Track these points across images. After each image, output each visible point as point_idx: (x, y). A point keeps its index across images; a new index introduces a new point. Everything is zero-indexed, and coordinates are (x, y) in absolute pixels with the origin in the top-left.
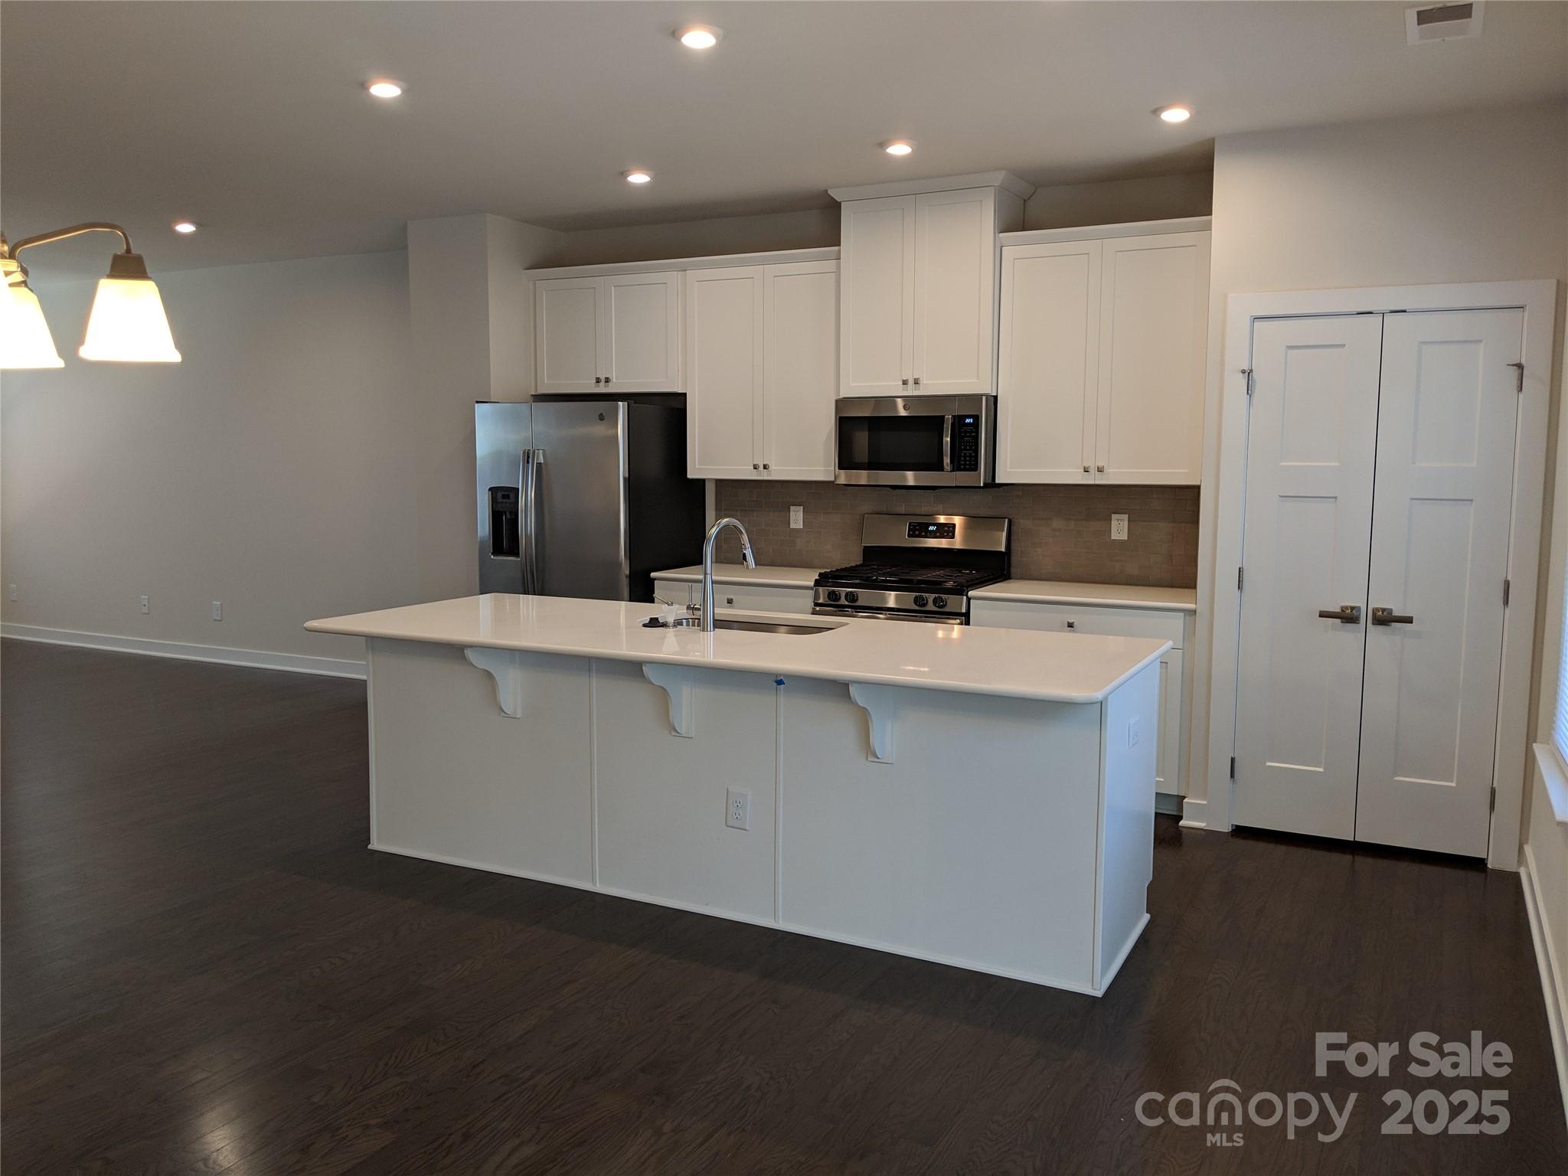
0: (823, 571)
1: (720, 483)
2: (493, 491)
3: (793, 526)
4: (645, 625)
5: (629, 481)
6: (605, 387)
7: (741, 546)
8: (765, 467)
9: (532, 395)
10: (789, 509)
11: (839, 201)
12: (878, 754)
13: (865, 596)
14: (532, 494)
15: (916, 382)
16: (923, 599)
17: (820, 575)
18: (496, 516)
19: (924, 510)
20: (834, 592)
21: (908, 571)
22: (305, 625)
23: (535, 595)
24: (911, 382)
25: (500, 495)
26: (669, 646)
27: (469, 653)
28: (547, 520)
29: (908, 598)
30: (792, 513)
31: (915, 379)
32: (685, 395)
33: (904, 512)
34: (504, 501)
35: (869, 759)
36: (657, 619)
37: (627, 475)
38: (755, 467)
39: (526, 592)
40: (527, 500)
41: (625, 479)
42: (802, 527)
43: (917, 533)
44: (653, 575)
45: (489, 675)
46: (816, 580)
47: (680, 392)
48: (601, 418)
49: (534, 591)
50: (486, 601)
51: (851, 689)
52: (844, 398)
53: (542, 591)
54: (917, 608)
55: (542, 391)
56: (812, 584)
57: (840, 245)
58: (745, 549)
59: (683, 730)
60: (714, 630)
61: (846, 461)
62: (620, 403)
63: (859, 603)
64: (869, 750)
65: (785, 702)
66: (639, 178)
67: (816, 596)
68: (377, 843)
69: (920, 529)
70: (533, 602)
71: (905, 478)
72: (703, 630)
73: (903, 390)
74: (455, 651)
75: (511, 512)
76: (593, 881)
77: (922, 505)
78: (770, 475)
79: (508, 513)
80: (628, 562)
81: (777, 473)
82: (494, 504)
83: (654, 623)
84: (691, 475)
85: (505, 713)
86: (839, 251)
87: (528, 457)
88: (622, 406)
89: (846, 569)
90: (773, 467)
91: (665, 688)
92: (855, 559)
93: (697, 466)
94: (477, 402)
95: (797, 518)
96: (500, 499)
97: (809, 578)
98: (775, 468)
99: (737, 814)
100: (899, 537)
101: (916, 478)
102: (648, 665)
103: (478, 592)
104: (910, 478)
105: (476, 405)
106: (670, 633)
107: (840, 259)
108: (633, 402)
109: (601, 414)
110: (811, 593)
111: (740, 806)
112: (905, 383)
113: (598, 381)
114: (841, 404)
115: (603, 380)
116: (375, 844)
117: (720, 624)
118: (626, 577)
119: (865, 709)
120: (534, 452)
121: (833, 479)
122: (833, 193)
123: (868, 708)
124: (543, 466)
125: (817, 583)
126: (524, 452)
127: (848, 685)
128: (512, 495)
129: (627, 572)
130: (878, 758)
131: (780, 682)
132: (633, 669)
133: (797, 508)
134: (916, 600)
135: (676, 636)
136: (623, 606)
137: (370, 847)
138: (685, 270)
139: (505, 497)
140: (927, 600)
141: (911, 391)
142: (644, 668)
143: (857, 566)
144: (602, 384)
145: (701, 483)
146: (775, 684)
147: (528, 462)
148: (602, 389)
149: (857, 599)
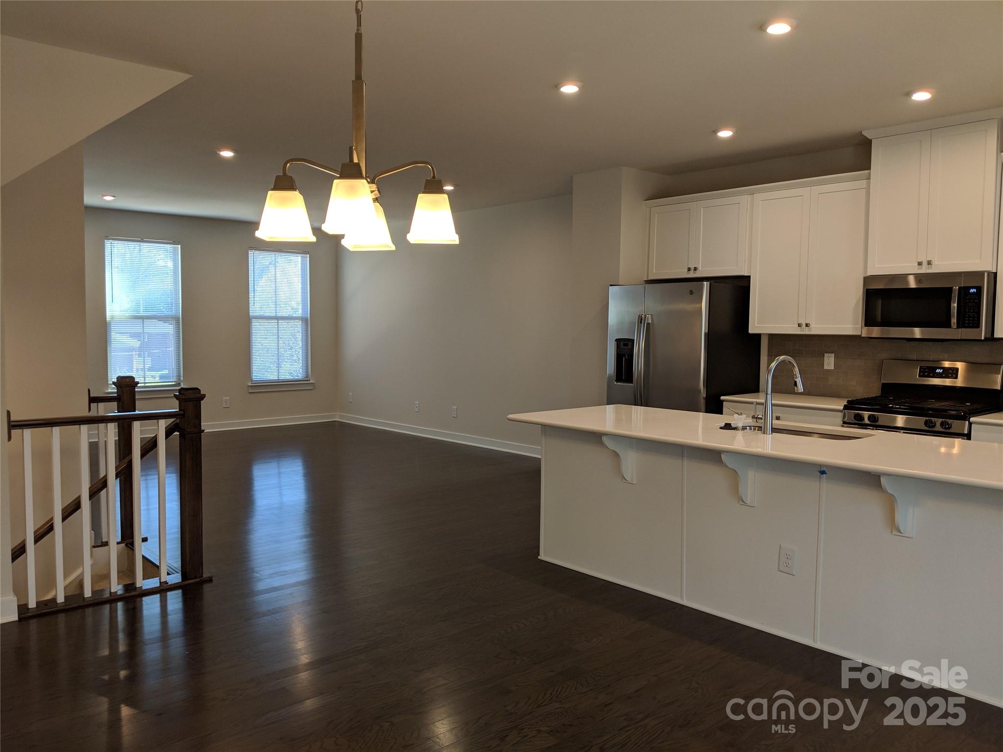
0: (850, 399)
1: (772, 336)
2: (618, 341)
3: (826, 367)
4: (721, 428)
5: (708, 335)
6: (694, 273)
7: (793, 376)
8: (807, 325)
9: (645, 281)
10: (824, 355)
11: (870, 138)
12: (901, 531)
13: (883, 418)
14: (643, 345)
15: (929, 263)
16: (932, 422)
17: (848, 402)
18: (619, 357)
19: (933, 357)
20: (858, 414)
21: (919, 402)
22: (508, 417)
23: (642, 406)
24: (925, 263)
25: (622, 343)
26: (739, 442)
27: (604, 439)
28: (651, 360)
29: (919, 421)
30: (826, 358)
31: (928, 261)
32: (749, 277)
33: (915, 359)
34: (624, 348)
35: (893, 533)
36: (730, 424)
37: (707, 331)
38: (799, 325)
39: (636, 404)
40: (639, 348)
41: (705, 334)
42: (833, 369)
43: (926, 374)
44: (722, 398)
45: (616, 455)
46: (845, 405)
47: (746, 275)
48: (691, 293)
49: (642, 403)
50: (610, 408)
51: (882, 479)
52: (870, 276)
53: (647, 405)
54: (927, 428)
55: (651, 278)
56: (842, 408)
57: (870, 169)
58: (796, 378)
59: (748, 502)
60: (772, 434)
61: (869, 321)
62: (705, 283)
63: (879, 423)
64: (894, 526)
65: (827, 488)
66: (725, 134)
67: (844, 417)
68: (542, 557)
69: (930, 371)
70: (640, 410)
71: (913, 333)
72: (764, 433)
73: (918, 269)
74: (595, 437)
75: (628, 355)
76: (682, 598)
77: (930, 354)
78: (811, 331)
79: (626, 356)
80: (705, 389)
81: (817, 329)
82: (618, 350)
83: (728, 427)
84: (752, 330)
85: (626, 480)
86: (869, 174)
87: (641, 320)
88: (706, 284)
89: (868, 399)
90: (813, 325)
91: (738, 471)
92: (874, 391)
93: (756, 325)
94: (611, 285)
95: (829, 362)
96: (622, 346)
97: (840, 405)
98: (813, 326)
99: (787, 563)
100: (913, 377)
101: (922, 333)
102: (725, 453)
103: (606, 404)
104: (917, 333)
105: (610, 287)
106: (740, 433)
107: (870, 179)
108: (713, 281)
109: (692, 290)
110: (841, 414)
111: (789, 558)
112: (920, 264)
113: (689, 269)
114: (867, 280)
115: (693, 269)
116: (543, 556)
117: (775, 430)
118: (704, 398)
119: (893, 496)
120: (645, 316)
121: (860, 334)
122: (867, 134)
123: (895, 495)
124: (651, 325)
125: (846, 407)
126: (639, 316)
127: (879, 476)
128: (630, 344)
129: (705, 396)
130: (901, 533)
131: (823, 473)
132: (713, 456)
133: (830, 355)
134: (926, 423)
135: (743, 436)
136: (701, 415)
137: (539, 557)
138: (753, 194)
139: (625, 345)
140: (935, 423)
141: (924, 270)
142: (722, 456)
143: (876, 397)
144: (692, 272)
145: (758, 336)
146: (819, 474)
147: (641, 323)
148: (692, 275)
149: (878, 421)
